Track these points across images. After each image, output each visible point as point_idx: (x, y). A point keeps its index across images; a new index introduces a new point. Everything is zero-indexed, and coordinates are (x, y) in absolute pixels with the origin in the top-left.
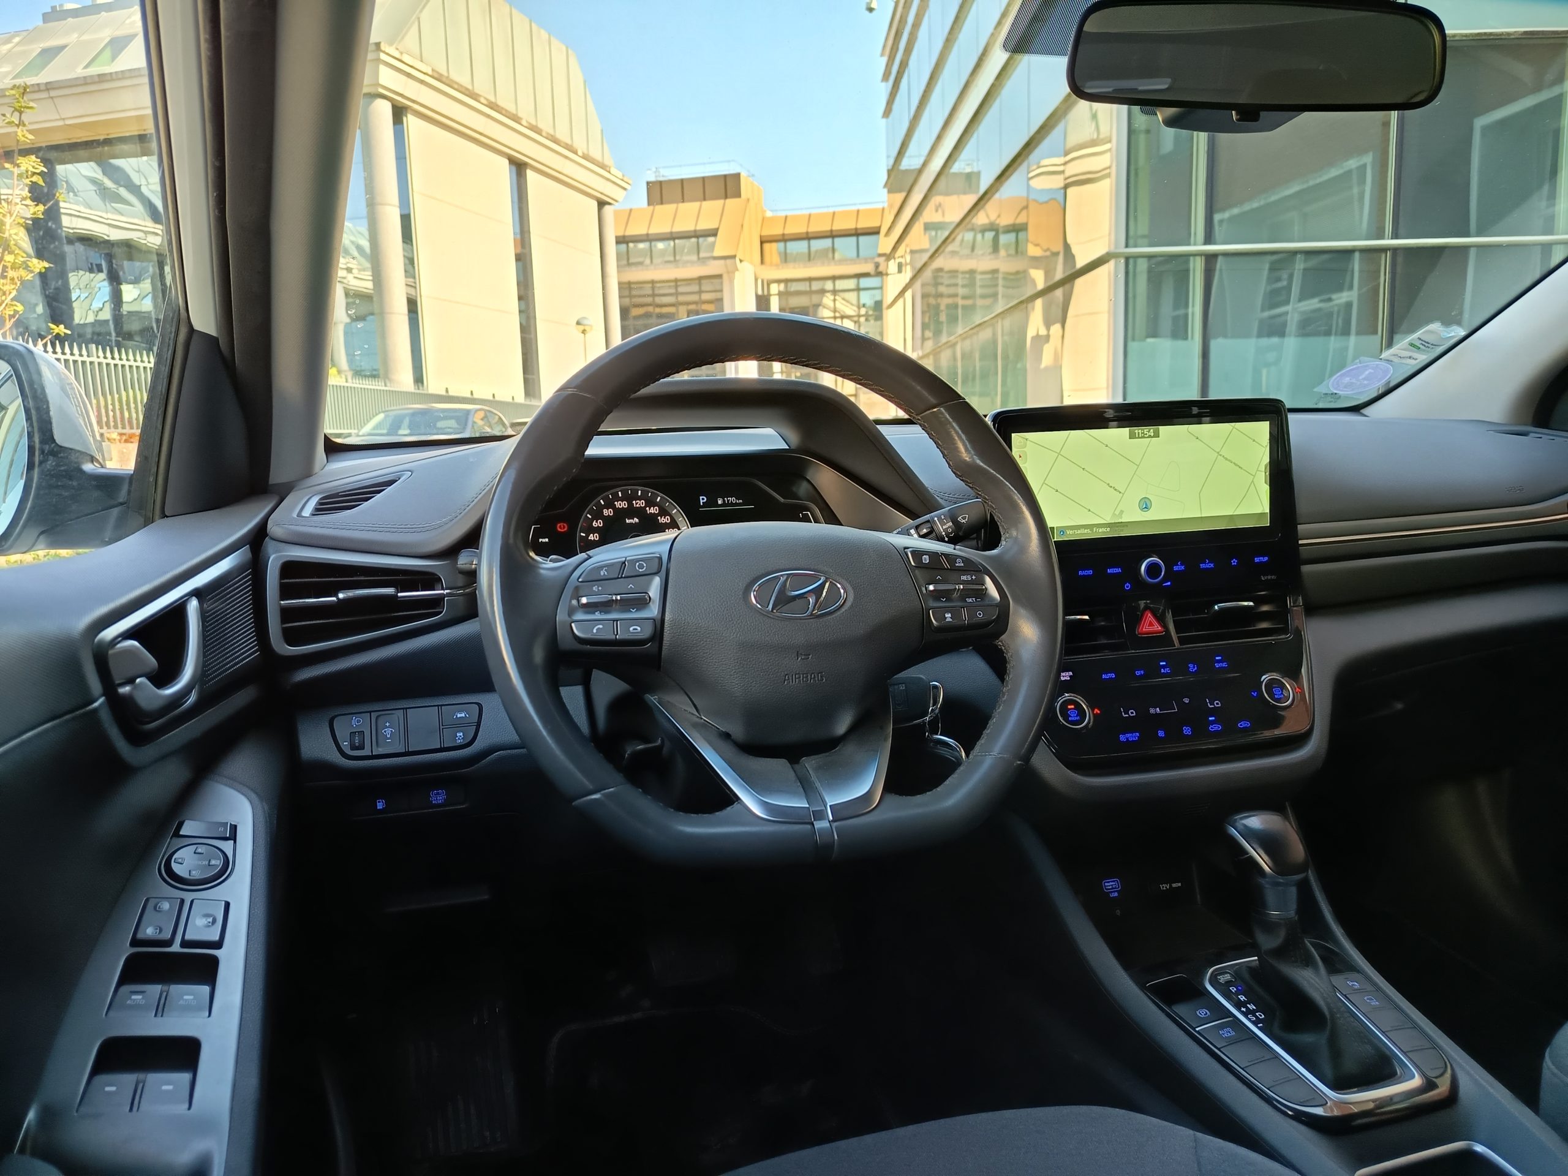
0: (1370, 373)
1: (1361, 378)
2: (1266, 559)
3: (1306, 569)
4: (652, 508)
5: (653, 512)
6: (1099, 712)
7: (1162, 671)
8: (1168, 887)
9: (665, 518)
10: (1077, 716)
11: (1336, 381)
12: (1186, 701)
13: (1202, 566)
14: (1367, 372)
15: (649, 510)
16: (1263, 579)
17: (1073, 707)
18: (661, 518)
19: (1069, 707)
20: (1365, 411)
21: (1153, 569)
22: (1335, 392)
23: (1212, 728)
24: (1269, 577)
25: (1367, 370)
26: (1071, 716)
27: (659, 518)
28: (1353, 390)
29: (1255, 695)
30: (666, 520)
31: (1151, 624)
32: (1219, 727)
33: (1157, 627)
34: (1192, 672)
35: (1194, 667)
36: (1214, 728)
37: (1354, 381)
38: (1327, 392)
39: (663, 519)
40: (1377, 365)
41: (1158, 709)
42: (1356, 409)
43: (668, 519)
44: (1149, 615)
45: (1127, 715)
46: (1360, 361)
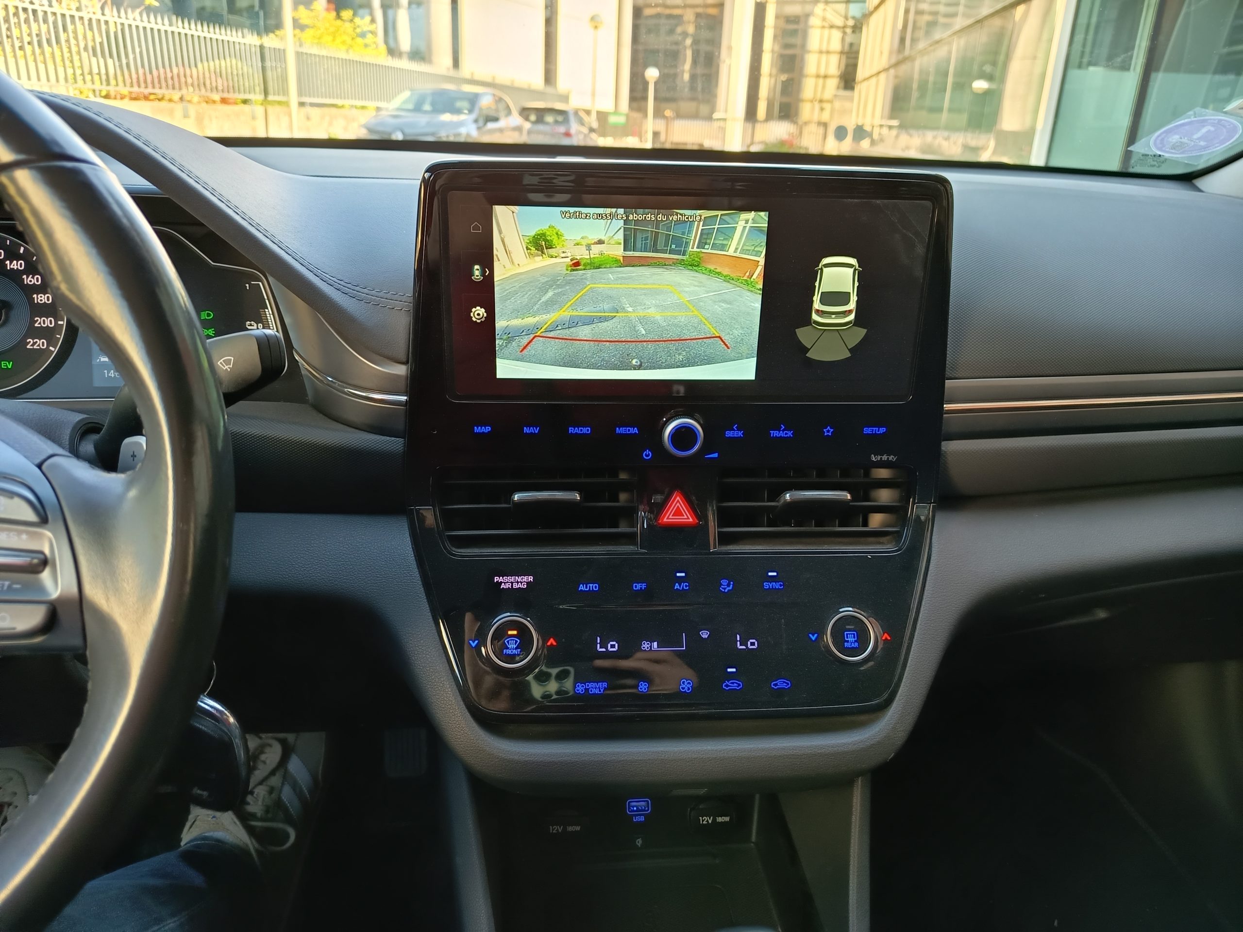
0: (1209, 131)
1: (1195, 137)
2: (882, 430)
3: (951, 447)
4: (15, 262)
5: (15, 267)
6: (555, 644)
7: (677, 586)
8: (710, 822)
9: (33, 277)
10: (516, 648)
11: (1160, 138)
12: (705, 635)
13: (774, 433)
14: (1204, 130)
15: (10, 265)
16: (874, 459)
17: (515, 632)
18: (27, 278)
19: (510, 633)
20: (1201, 183)
21: (683, 436)
22: (1159, 153)
23: (727, 686)
24: (885, 458)
25: (1204, 126)
26: (508, 648)
27: (25, 277)
28: (1182, 153)
29: (813, 638)
30: (34, 281)
31: (678, 513)
32: (739, 685)
33: (687, 518)
34: (724, 592)
35: (728, 585)
36: (733, 685)
37: (1185, 140)
38: (1147, 153)
39: (30, 278)
40: (1220, 121)
41: (655, 644)
42: (1188, 179)
43: (37, 278)
44: (678, 498)
45: (604, 650)
46: (1195, 114)
